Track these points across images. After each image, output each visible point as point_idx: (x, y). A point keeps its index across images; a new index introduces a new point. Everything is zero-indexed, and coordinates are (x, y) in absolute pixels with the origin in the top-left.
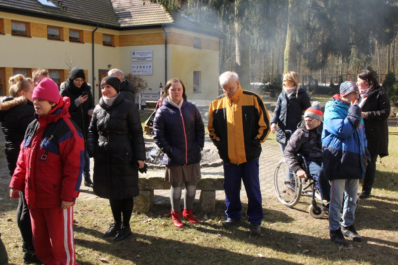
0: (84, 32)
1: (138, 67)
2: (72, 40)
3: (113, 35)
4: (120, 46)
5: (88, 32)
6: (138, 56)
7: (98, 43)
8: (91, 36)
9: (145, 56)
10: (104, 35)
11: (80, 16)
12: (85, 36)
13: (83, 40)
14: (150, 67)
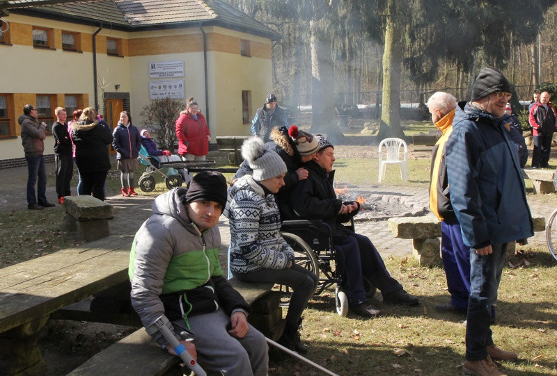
0: (82, 36)
1: (160, 88)
2: (67, 48)
3: (120, 39)
4: (130, 56)
5: (88, 34)
6: (161, 70)
7: (101, 52)
8: (91, 41)
9: (172, 70)
10: (109, 39)
11: (76, 11)
12: (83, 41)
13: (80, 47)
14: (180, 86)
